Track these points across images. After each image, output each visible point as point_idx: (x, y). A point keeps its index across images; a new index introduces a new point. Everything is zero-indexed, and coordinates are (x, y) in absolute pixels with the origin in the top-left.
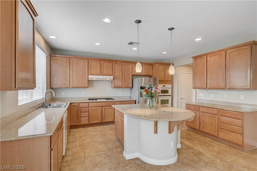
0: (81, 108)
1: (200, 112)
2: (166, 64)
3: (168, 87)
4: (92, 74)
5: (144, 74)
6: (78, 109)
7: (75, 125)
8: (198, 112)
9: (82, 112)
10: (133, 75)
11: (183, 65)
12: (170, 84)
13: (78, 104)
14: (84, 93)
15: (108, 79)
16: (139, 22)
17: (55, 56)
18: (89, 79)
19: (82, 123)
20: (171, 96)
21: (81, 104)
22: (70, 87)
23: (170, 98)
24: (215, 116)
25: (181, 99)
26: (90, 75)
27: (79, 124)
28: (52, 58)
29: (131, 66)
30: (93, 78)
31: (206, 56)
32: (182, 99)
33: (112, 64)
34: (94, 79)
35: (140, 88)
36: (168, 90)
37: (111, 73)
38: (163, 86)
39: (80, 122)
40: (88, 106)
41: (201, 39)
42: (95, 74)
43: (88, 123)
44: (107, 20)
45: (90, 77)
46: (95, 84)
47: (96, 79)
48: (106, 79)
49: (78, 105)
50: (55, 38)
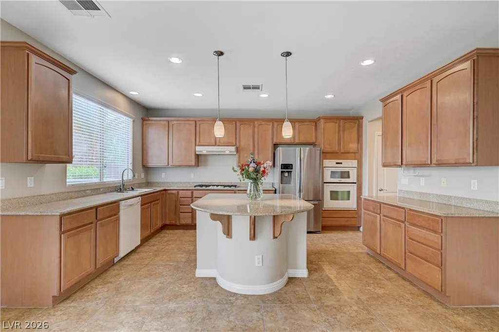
0: (181, 198)
1: (381, 215)
2: (343, 119)
3: (349, 165)
4: (201, 144)
5: (297, 141)
6: (176, 199)
7: (172, 224)
8: (378, 216)
9: (183, 204)
10: (274, 144)
11: (376, 117)
12: (355, 159)
13: (177, 191)
14: (192, 176)
15: (227, 152)
16: (220, 54)
17: (149, 120)
18: (197, 153)
19: (183, 222)
20: (355, 183)
21: (180, 192)
22: (169, 166)
23: (353, 189)
24: (400, 224)
25: (380, 190)
26: (199, 145)
27: (178, 224)
28: (145, 122)
29: (270, 127)
30: (202, 152)
31: (402, 96)
32: (382, 192)
33: (234, 126)
34: (205, 152)
35: (281, 166)
36: (349, 172)
37: (234, 141)
38: (337, 163)
39: (179, 220)
40: (191, 196)
41: (373, 62)
42: (207, 144)
43: (191, 223)
44: (175, 60)
45: (198, 148)
46: (211, 160)
47: (208, 151)
48: (224, 152)
49: (177, 193)
50: (137, 94)
